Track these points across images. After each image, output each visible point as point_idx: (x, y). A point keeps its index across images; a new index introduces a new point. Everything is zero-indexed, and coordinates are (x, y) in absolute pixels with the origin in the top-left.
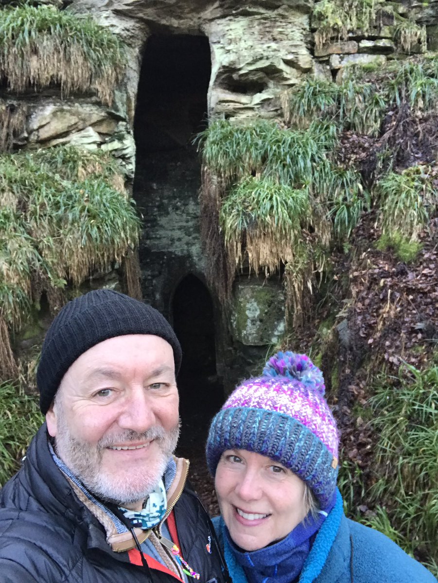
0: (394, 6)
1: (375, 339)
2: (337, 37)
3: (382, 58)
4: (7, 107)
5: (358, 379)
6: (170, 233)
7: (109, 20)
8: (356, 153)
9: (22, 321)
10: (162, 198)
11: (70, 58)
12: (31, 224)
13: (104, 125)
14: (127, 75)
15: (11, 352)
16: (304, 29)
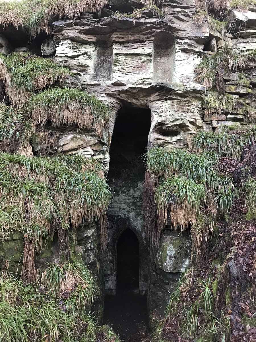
0: (244, 100)
1: (253, 274)
2: (216, 112)
3: (238, 124)
4: (49, 134)
5: (244, 298)
6: (119, 205)
7: (103, 98)
8: (229, 168)
9: (43, 246)
10: (117, 186)
11: (84, 113)
12: (55, 192)
13: (96, 146)
14: (109, 124)
15: (34, 265)
16: (199, 108)
